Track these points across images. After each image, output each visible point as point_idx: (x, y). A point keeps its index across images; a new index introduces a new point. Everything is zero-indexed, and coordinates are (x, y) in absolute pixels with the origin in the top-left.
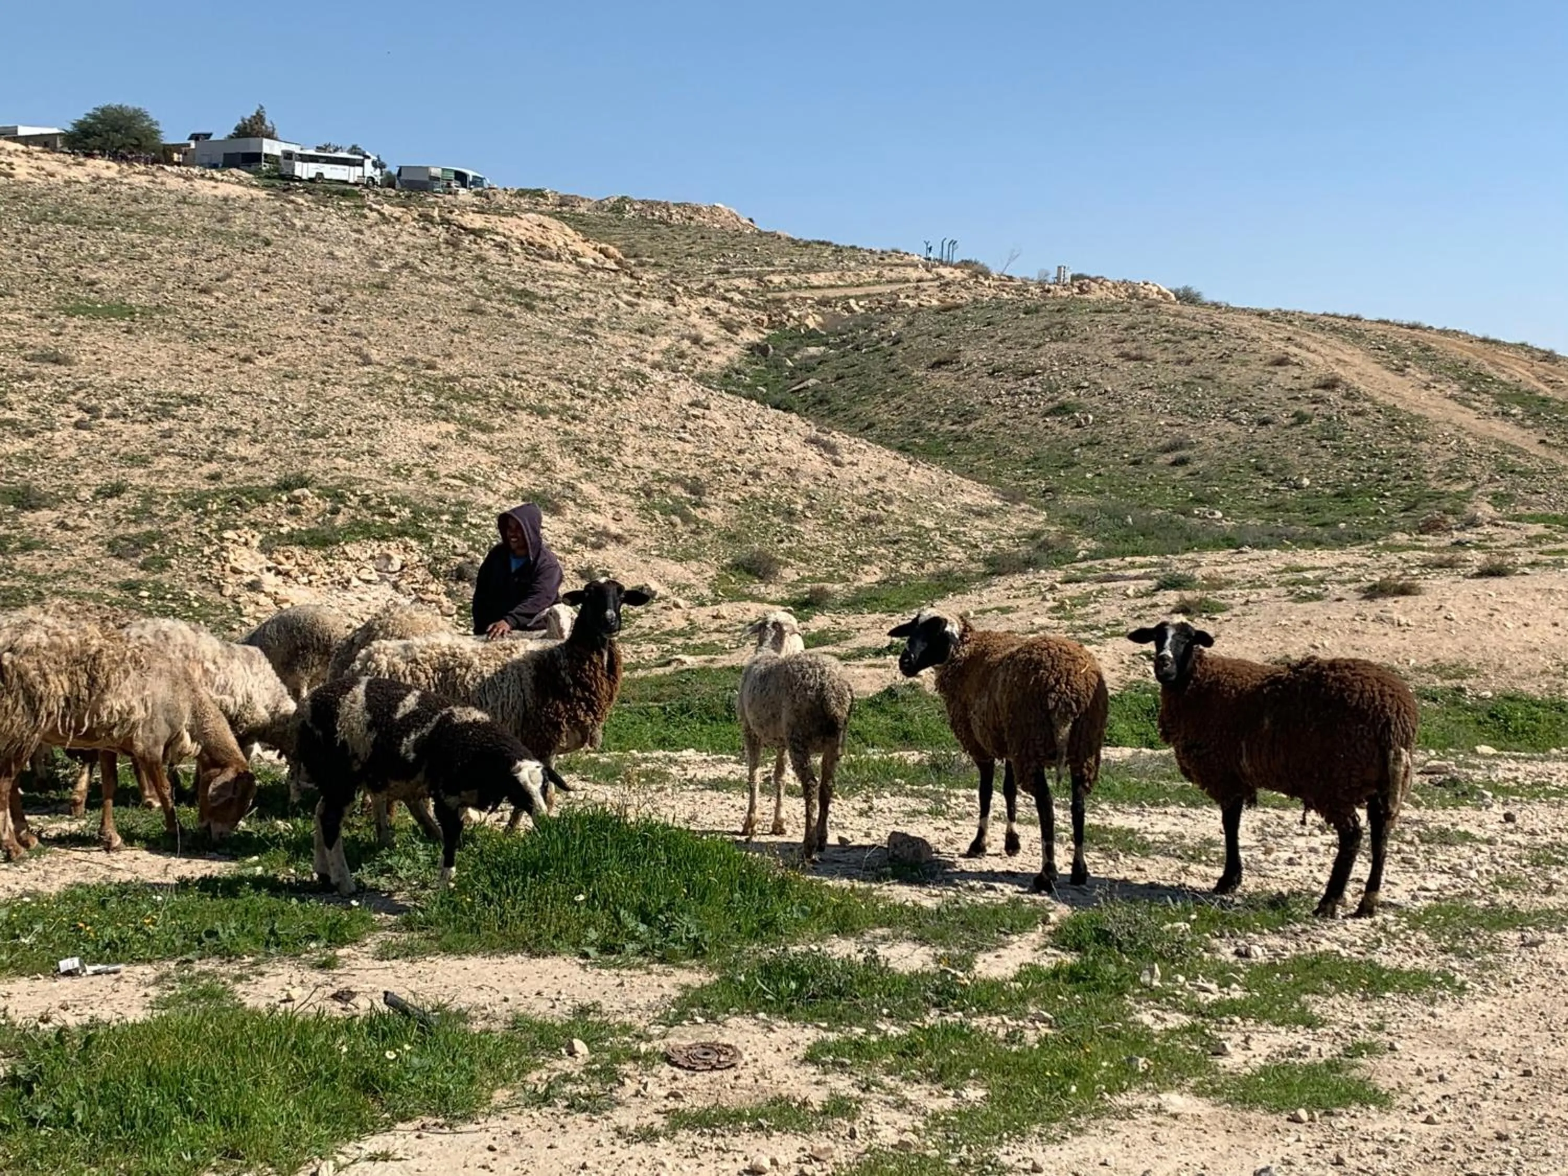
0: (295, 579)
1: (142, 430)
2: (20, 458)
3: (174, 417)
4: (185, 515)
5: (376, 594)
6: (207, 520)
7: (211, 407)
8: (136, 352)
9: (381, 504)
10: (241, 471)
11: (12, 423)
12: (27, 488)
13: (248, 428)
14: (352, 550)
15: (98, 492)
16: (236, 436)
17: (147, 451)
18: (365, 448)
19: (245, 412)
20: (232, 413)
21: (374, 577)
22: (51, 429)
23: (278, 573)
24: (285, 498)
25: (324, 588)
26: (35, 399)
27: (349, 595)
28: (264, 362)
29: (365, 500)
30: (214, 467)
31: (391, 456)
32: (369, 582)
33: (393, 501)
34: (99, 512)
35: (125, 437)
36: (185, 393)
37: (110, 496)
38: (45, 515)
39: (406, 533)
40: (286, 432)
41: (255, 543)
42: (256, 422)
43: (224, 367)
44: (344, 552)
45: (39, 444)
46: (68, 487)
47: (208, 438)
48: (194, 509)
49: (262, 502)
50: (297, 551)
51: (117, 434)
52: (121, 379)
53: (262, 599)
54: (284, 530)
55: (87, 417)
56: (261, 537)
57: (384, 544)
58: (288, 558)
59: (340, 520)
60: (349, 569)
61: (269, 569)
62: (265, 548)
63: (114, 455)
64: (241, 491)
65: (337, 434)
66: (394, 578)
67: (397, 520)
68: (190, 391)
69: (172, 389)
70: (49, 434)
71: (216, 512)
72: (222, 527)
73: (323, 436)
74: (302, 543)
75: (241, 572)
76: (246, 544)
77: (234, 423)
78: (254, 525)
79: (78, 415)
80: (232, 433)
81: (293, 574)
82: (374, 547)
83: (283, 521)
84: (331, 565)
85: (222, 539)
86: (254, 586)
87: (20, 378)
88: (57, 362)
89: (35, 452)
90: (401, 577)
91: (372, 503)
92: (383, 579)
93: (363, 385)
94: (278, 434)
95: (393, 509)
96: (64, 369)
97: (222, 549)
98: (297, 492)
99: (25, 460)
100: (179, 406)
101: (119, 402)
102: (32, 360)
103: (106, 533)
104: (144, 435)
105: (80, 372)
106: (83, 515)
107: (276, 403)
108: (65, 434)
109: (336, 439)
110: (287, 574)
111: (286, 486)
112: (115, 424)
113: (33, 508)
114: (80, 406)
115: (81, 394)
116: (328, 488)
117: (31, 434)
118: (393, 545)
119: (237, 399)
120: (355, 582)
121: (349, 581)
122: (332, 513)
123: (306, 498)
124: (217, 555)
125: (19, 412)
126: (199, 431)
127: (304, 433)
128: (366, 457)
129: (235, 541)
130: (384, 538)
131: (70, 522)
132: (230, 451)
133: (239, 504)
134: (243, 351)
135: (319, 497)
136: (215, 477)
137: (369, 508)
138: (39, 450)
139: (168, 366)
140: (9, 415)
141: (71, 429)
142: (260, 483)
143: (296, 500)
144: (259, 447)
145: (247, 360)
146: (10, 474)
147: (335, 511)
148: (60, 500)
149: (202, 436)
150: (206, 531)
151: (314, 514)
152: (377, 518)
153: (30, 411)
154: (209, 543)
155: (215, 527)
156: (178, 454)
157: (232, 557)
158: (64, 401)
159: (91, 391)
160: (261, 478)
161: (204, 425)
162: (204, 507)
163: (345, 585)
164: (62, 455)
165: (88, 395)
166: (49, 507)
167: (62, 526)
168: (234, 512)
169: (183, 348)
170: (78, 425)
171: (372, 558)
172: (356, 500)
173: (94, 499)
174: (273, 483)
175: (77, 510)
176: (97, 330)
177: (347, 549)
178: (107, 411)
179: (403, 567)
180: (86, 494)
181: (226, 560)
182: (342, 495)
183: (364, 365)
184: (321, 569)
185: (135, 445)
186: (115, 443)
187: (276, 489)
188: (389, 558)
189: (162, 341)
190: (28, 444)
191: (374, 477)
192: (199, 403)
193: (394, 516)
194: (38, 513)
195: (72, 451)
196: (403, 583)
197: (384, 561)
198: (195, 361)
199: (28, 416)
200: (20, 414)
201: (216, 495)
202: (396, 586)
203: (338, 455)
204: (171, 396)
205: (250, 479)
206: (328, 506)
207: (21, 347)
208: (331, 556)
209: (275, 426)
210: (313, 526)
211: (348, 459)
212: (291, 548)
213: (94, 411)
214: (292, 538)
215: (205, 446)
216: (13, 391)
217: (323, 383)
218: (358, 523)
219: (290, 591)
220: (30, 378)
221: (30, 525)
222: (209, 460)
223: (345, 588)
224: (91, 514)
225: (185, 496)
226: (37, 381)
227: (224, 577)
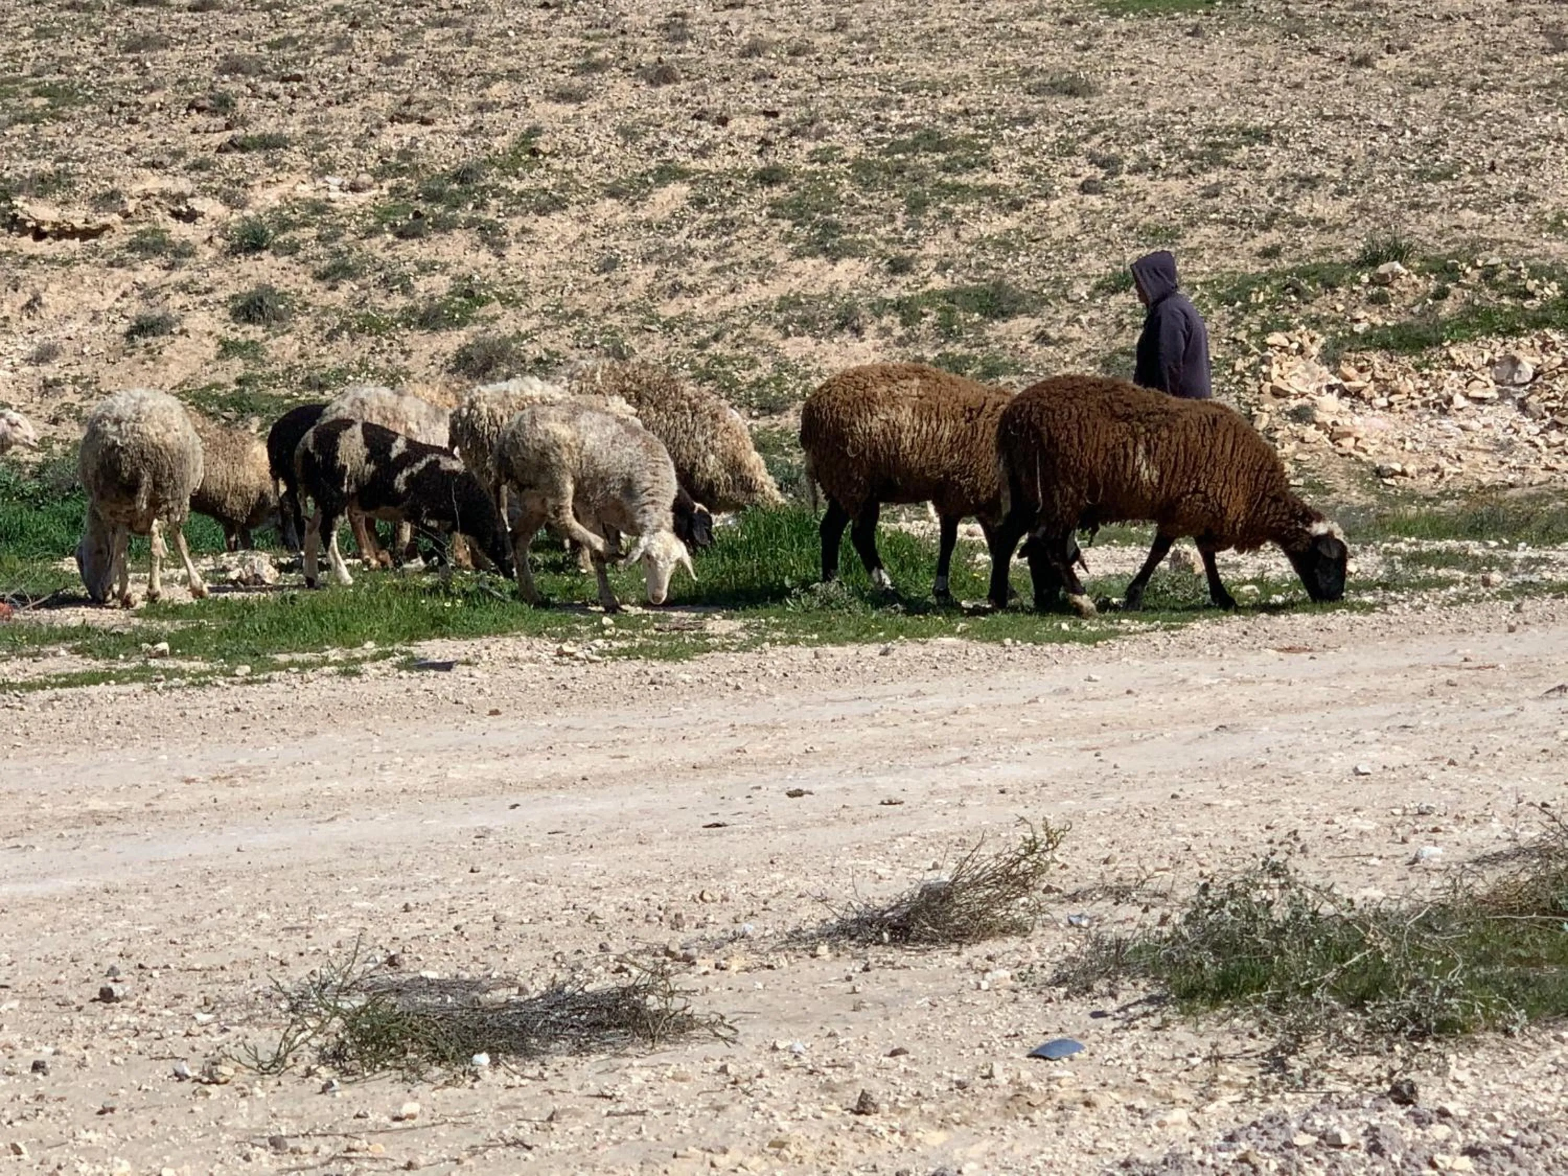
0: (1369, 402)
1: (1176, 187)
2: (997, 243)
3: (1227, 164)
4: (1216, 313)
5: (1490, 419)
6: (1247, 318)
7: (1285, 144)
8: (1197, 66)
9: (1514, 278)
10: (1310, 240)
11: (992, 191)
12: (998, 285)
13: (1337, 173)
14: (1460, 353)
15: (1099, 287)
16: (1314, 186)
17: (1180, 220)
18: (1513, 190)
19: (1337, 149)
20: (1314, 151)
21: (1492, 393)
22: (1046, 197)
23: (1344, 393)
24: (1365, 279)
25: (1412, 414)
26: (1030, 152)
27: (1447, 423)
28: (1390, 63)
29: (1489, 273)
30: (1273, 237)
31: (1554, 200)
32: (1481, 401)
33: (1535, 273)
34: (1096, 314)
35: (1150, 200)
36: (1251, 125)
37: (1115, 291)
38: (1021, 325)
39: (1547, 322)
40: (1393, 173)
41: (1315, 350)
42: (1349, 162)
43: (1324, 78)
44: (1449, 357)
45: (1027, 220)
46: (1058, 281)
47: (1271, 192)
48: (1231, 303)
49: (1331, 287)
50: (1376, 358)
51: (1139, 197)
52: (1162, 111)
53: (1310, 432)
54: (1359, 328)
55: (1101, 174)
56: (1323, 340)
57: (1512, 341)
58: (1361, 370)
59: (1447, 308)
60: (1452, 381)
61: (1330, 389)
62: (1330, 358)
63: (1130, 229)
64: (1304, 273)
65: (1472, 172)
66: (1521, 393)
67: (1537, 302)
68: (1262, 120)
69: (1233, 120)
70: (1042, 204)
71: (1261, 306)
72: (1267, 329)
73: (1448, 176)
74: (1385, 346)
75: (1286, 395)
76: (1301, 350)
77: (1317, 166)
78: (1316, 323)
79: (1088, 171)
80: (1310, 182)
81: (1366, 393)
82: (1497, 347)
83: (1360, 314)
84: (1425, 377)
85: (1264, 346)
86: (1302, 415)
87: (1014, 122)
88: (1072, 92)
89: (1019, 231)
90: (1531, 391)
91: (1500, 278)
92: (1504, 396)
93: (1540, 87)
94: (1380, 179)
95: (1531, 285)
96: (1080, 103)
97: (1263, 361)
98: (1383, 269)
99: (1004, 244)
100: (1238, 146)
101: (1150, 148)
102: (1038, 92)
103: (1102, 345)
104: (1179, 195)
105: (1101, 105)
106: (1073, 321)
107: (1386, 129)
108: (1065, 201)
109: (1470, 178)
110: (1357, 394)
111: (1371, 259)
112: (1139, 182)
113: (1005, 315)
114: (1092, 158)
115: (1097, 139)
116: (1437, 259)
117: (1017, 206)
118: (1525, 341)
119: (1329, 128)
120: (1459, 401)
121: (1450, 401)
122: (1436, 297)
123: (1396, 275)
124: (1254, 370)
125: (1005, 174)
126: (1259, 183)
127: (1420, 174)
128: (1512, 206)
129: (1283, 349)
130: (1513, 331)
131: (1053, 333)
132: (1300, 211)
133: (1297, 292)
134: (1361, 47)
135: (1419, 273)
136: (1271, 253)
137: (1494, 286)
138: (1026, 228)
139: (1237, 83)
140: (991, 179)
141: (1075, 194)
142: (1337, 258)
143: (1382, 281)
144: (1346, 202)
145: (1364, 62)
146: (981, 266)
147: (1442, 294)
148: (1045, 302)
149: (1263, 191)
150: (1242, 335)
151: (1409, 300)
152: (1506, 301)
153: (1020, 171)
154: (1246, 352)
155: (1256, 328)
156: (1223, 222)
157: (1275, 371)
158: (1072, 153)
159: (1111, 132)
160: (1339, 249)
161: (1270, 172)
162: (1246, 300)
163: (1444, 407)
164: (1056, 234)
165: (1107, 139)
166: (1027, 312)
167: (1042, 338)
168: (1289, 304)
169: (1270, 53)
170: (1087, 188)
171: (1491, 363)
172: (1476, 274)
173: (1092, 296)
174: (1355, 256)
175: (1064, 315)
176: (1148, 35)
177: (1453, 352)
178: (1131, 161)
179: (1536, 376)
180: (1081, 290)
181: (1267, 377)
182: (1454, 268)
183: (1555, 51)
184: (1409, 385)
185: (1164, 211)
186: (1136, 211)
187: (1359, 265)
188: (1515, 362)
189: (1241, 43)
190: (1010, 222)
191: (1516, 236)
192: (1268, 140)
193: (1532, 295)
194: (1012, 322)
195: (1072, 227)
196: (1533, 400)
197: (1507, 368)
198: (1282, 72)
199: (1017, 179)
200: (1007, 178)
201: (1266, 280)
202: (1523, 406)
203: (1466, 205)
204: (1228, 131)
205: (1322, 252)
206: (1433, 286)
207: (1026, 73)
208: (1427, 364)
209: (1379, 166)
210: (1406, 318)
211: (1481, 210)
212: (1366, 355)
213: (1110, 165)
214: (1369, 340)
215: (1266, 204)
216: (1001, 143)
217: (1473, 89)
218: (1475, 311)
219: (1358, 420)
220: (1027, 121)
221: (998, 340)
222: (1265, 228)
223: (1443, 412)
224: (1084, 318)
225: (1221, 283)
226: (1039, 125)
227: (1259, 403)
